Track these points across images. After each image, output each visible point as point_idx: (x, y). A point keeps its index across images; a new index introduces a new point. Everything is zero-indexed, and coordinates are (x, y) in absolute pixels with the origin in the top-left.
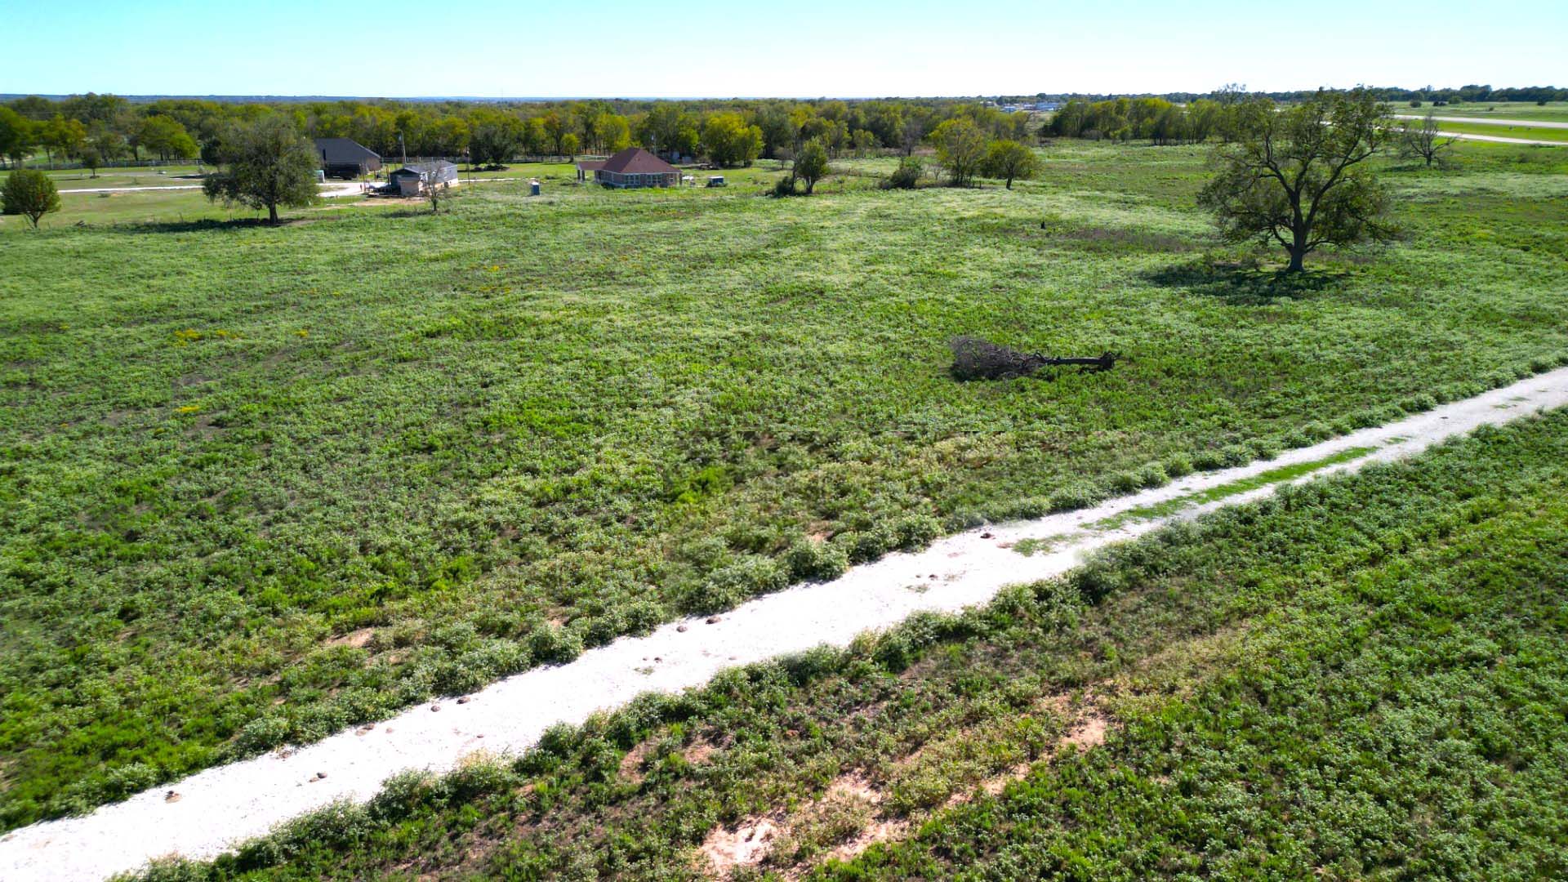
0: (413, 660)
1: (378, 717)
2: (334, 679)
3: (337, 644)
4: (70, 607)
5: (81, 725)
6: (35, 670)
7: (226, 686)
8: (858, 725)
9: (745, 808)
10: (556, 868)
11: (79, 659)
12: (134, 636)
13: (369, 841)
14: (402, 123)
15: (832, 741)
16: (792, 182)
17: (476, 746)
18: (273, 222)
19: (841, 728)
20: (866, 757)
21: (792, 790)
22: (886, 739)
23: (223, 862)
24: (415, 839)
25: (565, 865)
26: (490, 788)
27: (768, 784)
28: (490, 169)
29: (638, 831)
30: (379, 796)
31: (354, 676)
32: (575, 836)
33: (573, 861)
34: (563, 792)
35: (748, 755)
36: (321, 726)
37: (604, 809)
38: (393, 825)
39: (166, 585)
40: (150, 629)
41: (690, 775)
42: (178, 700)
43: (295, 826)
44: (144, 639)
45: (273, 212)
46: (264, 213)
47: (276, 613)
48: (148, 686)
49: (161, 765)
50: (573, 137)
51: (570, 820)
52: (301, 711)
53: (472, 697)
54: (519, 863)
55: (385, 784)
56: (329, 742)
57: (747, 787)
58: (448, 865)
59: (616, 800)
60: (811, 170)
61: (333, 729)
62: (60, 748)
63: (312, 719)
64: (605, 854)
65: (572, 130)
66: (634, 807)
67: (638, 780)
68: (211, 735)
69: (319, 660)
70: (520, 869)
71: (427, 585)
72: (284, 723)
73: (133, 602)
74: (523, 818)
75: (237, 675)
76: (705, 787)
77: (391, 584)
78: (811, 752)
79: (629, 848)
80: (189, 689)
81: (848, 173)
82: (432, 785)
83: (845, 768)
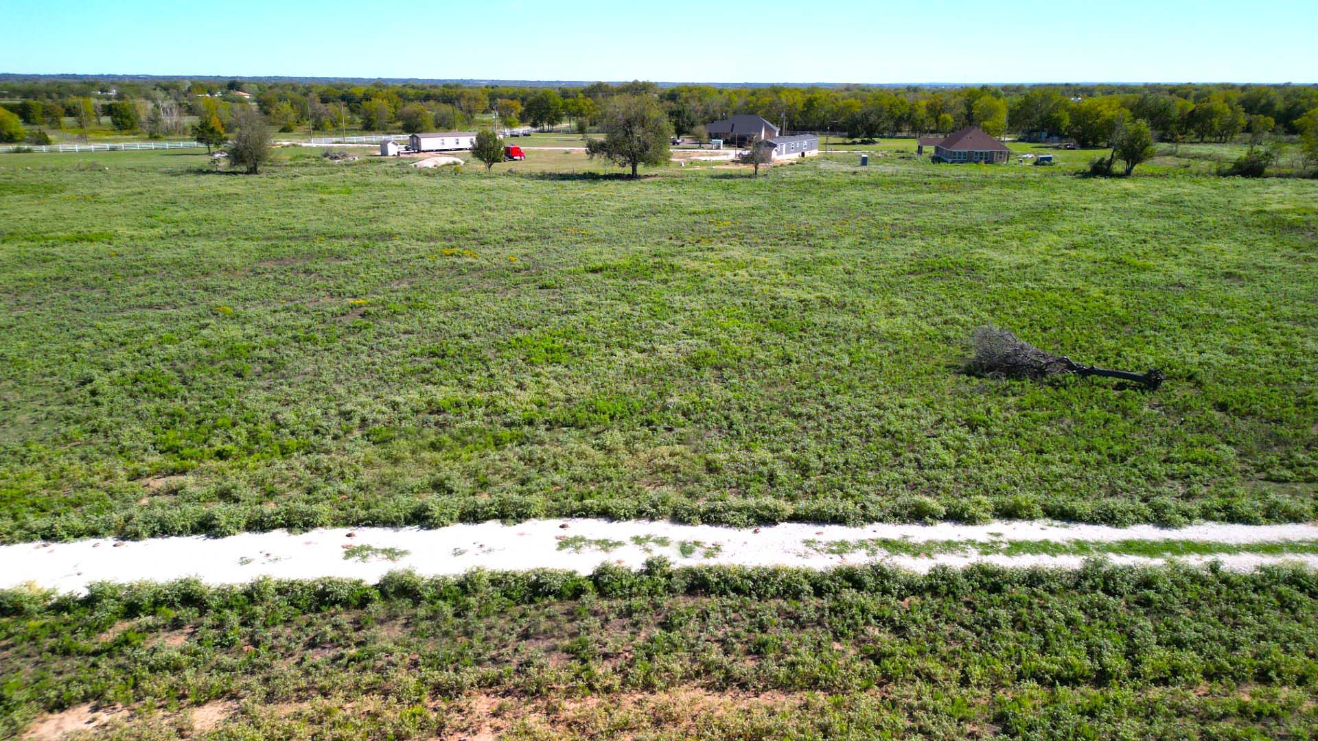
16: (1110, 163)
18: (633, 177)
28: (863, 142)
45: (634, 170)
50: (948, 117)
65: (950, 110)
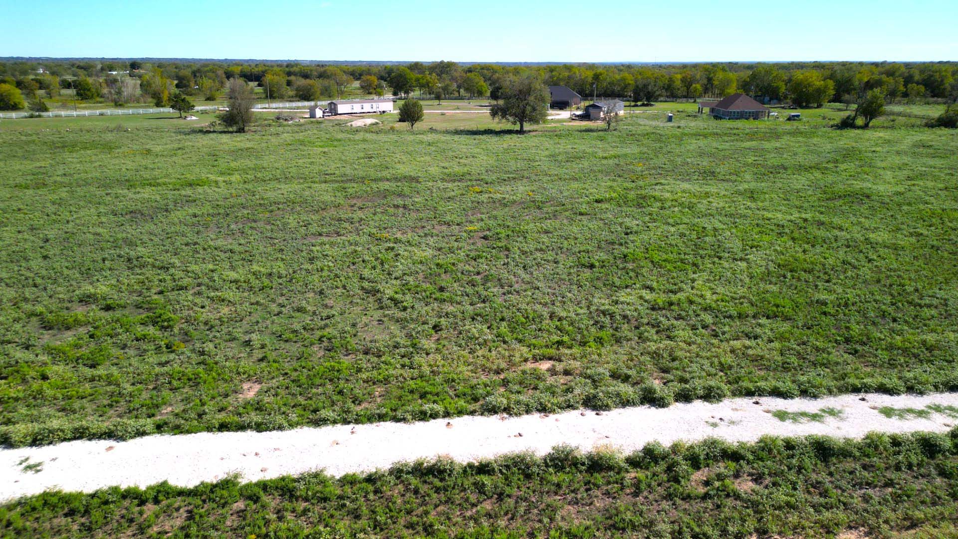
0: (573, 384)
1: (553, 411)
2: (530, 384)
3: (533, 366)
4: (412, 319)
5: (412, 379)
6: (395, 347)
7: (478, 375)
8: (866, 499)
9: (774, 529)
10: (645, 527)
11: (414, 346)
12: (438, 339)
13: (542, 478)
14: (596, 77)
15: (845, 504)
16: (854, 119)
17: (605, 441)
18: (521, 132)
19: (852, 497)
20: (870, 522)
21: (811, 528)
22: (888, 513)
23: (471, 466)
24: (567, 484)
25: (651, 526)
26: (610, 468)
27: (793, 518)
28: (643, 105)
29: (699, 521)
30: (550, 454)
31: (541, 385)
32: (658, 512)
33: (656, 526)
34: (653, 483)
35: (781, 496)
36: (523, 408)
37: (678, 501)
38: (555, 473)
39: (455, 316)
40: (446, 338)
41: (737, 497)
42: (455, 377)
43: (506, 458)
44: (443, 342)
45: (522, 126)
46: (517, 127)
47: (505, 342)
48: (443, 366)
49: (446, 408)
50: (698, 86)
51: (656, 501)
52: (514, 397)
53: (605, 413)
54: (624, 516)
55: (554, 448)
56: (526, 417)
57: (778, 516)
58: (583, 505)
59: (687, 498)
60: (870, 111)
61: (528, 412)
62: (402, 388)
63: (518, 403)
64: (677, 527)
65: (698, 82)
66: (698, 506)
67: (702, 490)
68: (469, 398)
69: (524, 372)
70: (624, 520)
71: (583, 344)
72: (505, 401)
73: (439, 322)
74: (628, 491)
75: (483, 370)
76: (747, 508)
77: (566, 338)
78: (828, 507)
79: (692, 530)
80: (461, 372)
81: (899, 114)
82: (579, 457)
83: (852, 524)
